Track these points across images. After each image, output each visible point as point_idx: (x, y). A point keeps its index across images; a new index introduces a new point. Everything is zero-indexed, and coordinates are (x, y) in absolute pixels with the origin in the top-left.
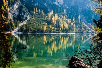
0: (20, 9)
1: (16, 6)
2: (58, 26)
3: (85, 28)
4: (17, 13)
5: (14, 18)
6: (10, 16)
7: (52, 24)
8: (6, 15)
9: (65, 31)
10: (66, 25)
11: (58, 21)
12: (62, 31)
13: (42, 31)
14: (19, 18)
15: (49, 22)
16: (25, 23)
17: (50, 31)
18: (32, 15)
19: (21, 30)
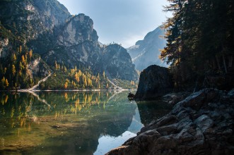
0: (40, 65)
1: (36, 62)
2: (81, 82)
3: (110, 85)
4: (37, 70)
5: (33, 75)
6: (29, 72)
7: (75, 81)
8: (24, 71)
9: (90, 87)
10: (90, 81)
11: (81, 78)
12: (86, 88)
13: (63, 88)
14: (39, 75)
15: (72, 79)
16: (44, 80)
17: (72, 88)
18: (53, 71)
19: (40, 87)
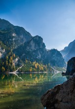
0: (19, 61)
1: (17, 59)
2: (38, 68)
3: (52, 69)
4: (17, 63)
5: (16, 65)
6: (14, 64)
7: (35, 68)
8: (11, 64)
9: (42, 71)
10: (42, 68)
11: (38, 66)
12: (40, 71)
13: (29, 72)
14: (18, 65)
17: (34, 71)
18: (25, 63)
19: (19, 71)
